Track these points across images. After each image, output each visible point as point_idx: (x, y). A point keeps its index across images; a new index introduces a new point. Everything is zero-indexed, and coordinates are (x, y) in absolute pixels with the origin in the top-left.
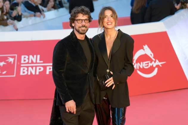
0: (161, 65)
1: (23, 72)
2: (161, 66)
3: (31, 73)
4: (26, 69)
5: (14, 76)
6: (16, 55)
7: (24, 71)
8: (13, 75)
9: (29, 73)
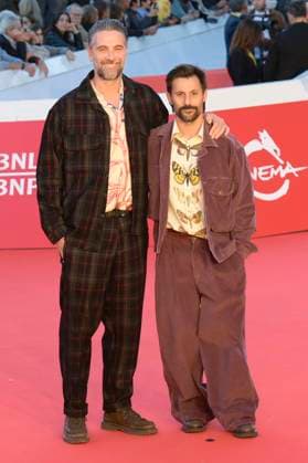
9: (12, 193)
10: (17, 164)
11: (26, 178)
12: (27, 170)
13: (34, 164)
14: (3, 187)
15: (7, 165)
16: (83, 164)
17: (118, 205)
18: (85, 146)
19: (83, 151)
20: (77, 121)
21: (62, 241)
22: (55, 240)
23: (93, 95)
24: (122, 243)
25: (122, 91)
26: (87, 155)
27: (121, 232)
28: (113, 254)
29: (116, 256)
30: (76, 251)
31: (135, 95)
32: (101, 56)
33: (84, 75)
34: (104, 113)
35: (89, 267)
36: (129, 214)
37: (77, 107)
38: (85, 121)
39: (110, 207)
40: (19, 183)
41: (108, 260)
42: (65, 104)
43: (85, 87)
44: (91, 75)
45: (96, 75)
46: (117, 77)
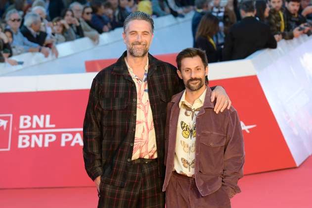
0: (249, 129)
1: (23, 142)
2: (248, 132)
3: (36, 144)
4: (27, 137)
5: (9, 149)
6: (11, 115)
7: (25, 141)
8: (7, 148)
9: (33, 145)
10: (37, 124)
11: (44, 134)
12: (44, 128)
13: (51, 123)
14: (26, 141)
40: (38, 137)
46: (144, 55)
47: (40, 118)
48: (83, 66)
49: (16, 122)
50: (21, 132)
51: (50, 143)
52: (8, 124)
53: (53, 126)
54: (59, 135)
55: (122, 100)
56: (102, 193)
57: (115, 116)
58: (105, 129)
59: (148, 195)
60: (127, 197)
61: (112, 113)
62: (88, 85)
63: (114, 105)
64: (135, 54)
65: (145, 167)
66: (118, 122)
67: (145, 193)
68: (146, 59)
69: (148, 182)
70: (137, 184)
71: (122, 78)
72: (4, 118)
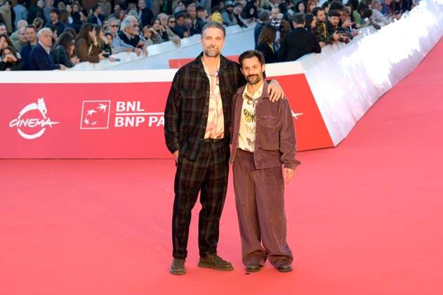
2: (297, 118)
6: (110, 101)
8: (106, 126)
9: (126, 125)
10: (130, 108)
11: (135, 116)
12: (136, 112)
13: (141, 108)
14: (121, 122)
15: (124, 109)
16: (191, 107)
17: (211, 135)
18: (193, 97)
19: (192, 100)
20: (190, 81)
21: (177, 153)
22: (173, 151)
23: (202, 66)
24: (212, 159)
25: (218, 67)
26: (194, 102)
27: (212, 152)
28: (207, 165)
29: (210, 166)
30: (185, 161)
31: (227, 69)
32: (208, 43)
33: (199, 54)
34: (207, 78)
35: (191, 172)
36: (219, 141)
37: (191, 73)
38: (195, 82)
39: (207, 136)
40: (131, 119)
41: (204, 168)
42: (184, 70)
43: (198, 61)
44: (202, 54)
45: (204, 55)
46: (216, 56)
47: (132, 104)
48: (167, 63)
49: (114, 107)
50: (117, 114)
51: (140, 124)
52: (107, 108)
53: (143, 110)
54: (147, 118)
55: (198, 92)
56: (179, 165)
57: (191, 104)
58: (183, 114)
59: (216, 167)
60: (199, 168)
61: (189, 101)
62: (171, 79)
63: (191, 95)
64: (210, 54)
65: (213, 145)
66: (194, 109)
67: (213, 166)
68: (218, 59)
69: (215, 157)
70: (207, 159)
71: (198, 74)
72: (104, 103)
